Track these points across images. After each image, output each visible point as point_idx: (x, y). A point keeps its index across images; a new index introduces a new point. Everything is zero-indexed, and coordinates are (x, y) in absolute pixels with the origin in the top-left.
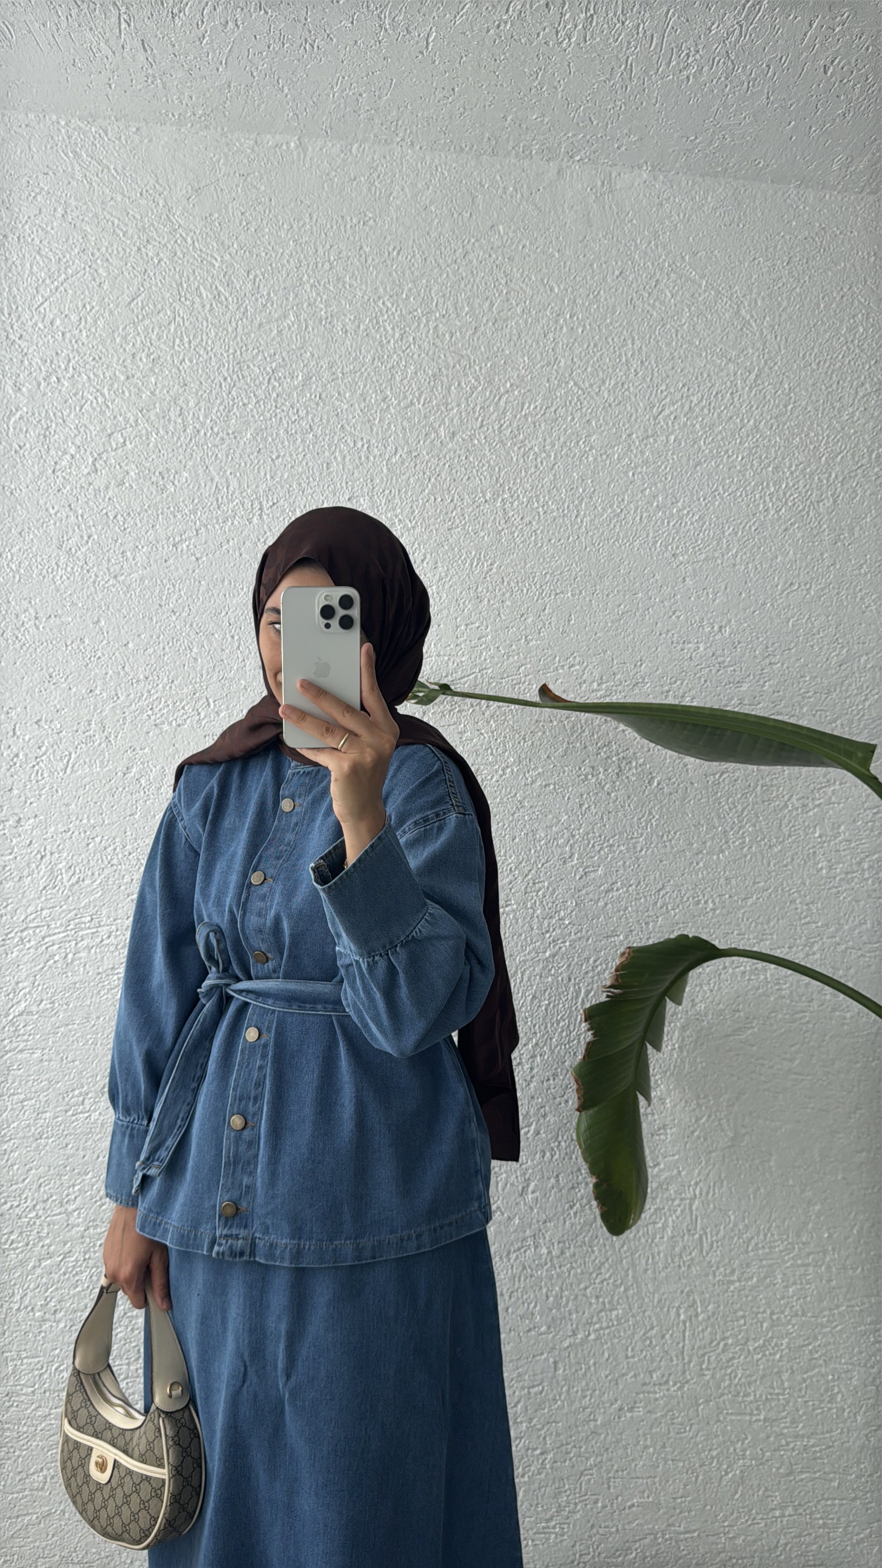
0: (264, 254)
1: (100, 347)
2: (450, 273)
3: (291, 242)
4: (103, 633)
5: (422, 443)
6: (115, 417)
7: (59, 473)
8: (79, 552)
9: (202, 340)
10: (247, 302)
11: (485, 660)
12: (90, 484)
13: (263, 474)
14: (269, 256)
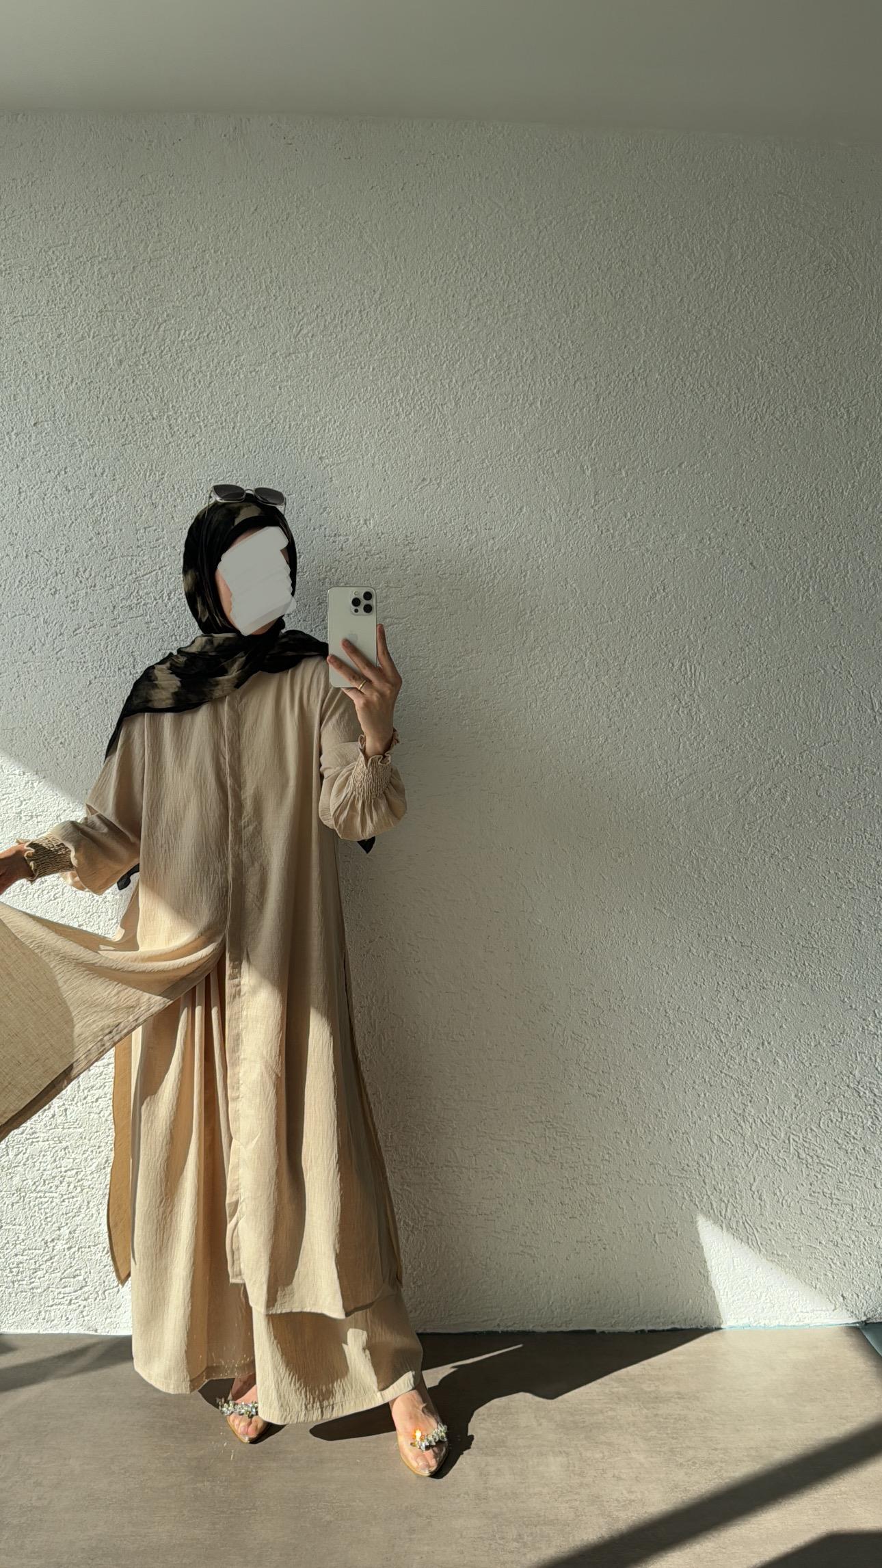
5: (94, 371)
11: (164, 558)
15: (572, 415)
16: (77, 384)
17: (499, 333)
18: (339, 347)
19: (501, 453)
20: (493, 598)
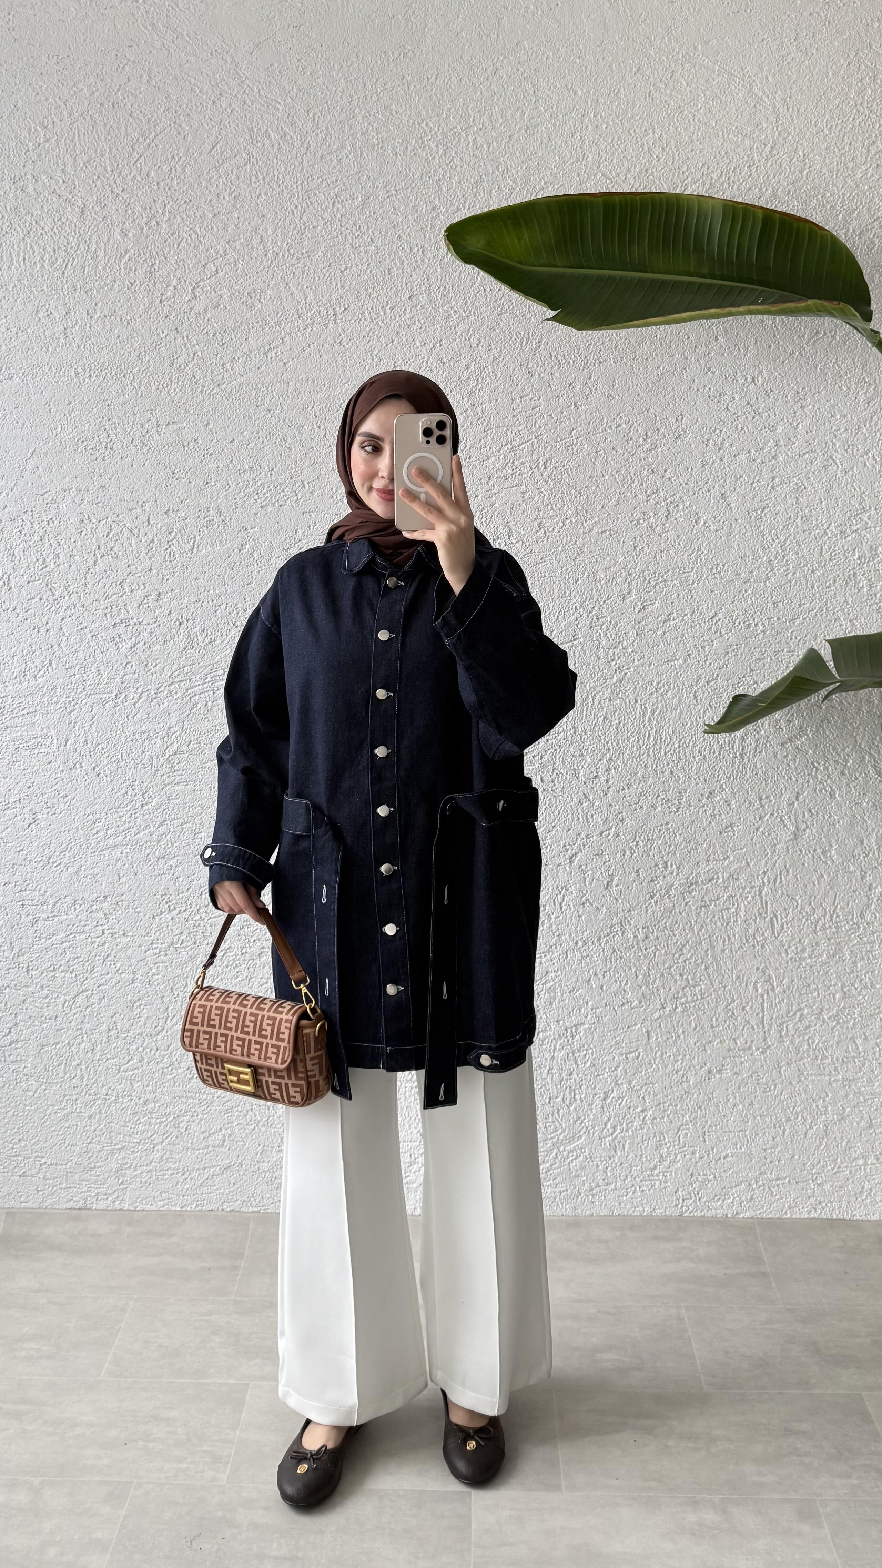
0: (320, 93)
1: (190, 191)
2: (484, 89)
3: (342, 81)
4: (212, 433)
6: (207, 250)
7: (165, 303)
8: (187, 368)
9: (274, 176)
10: (309, 138)
12: (191, 309)
13: (334, 284)
14: (324, 95)
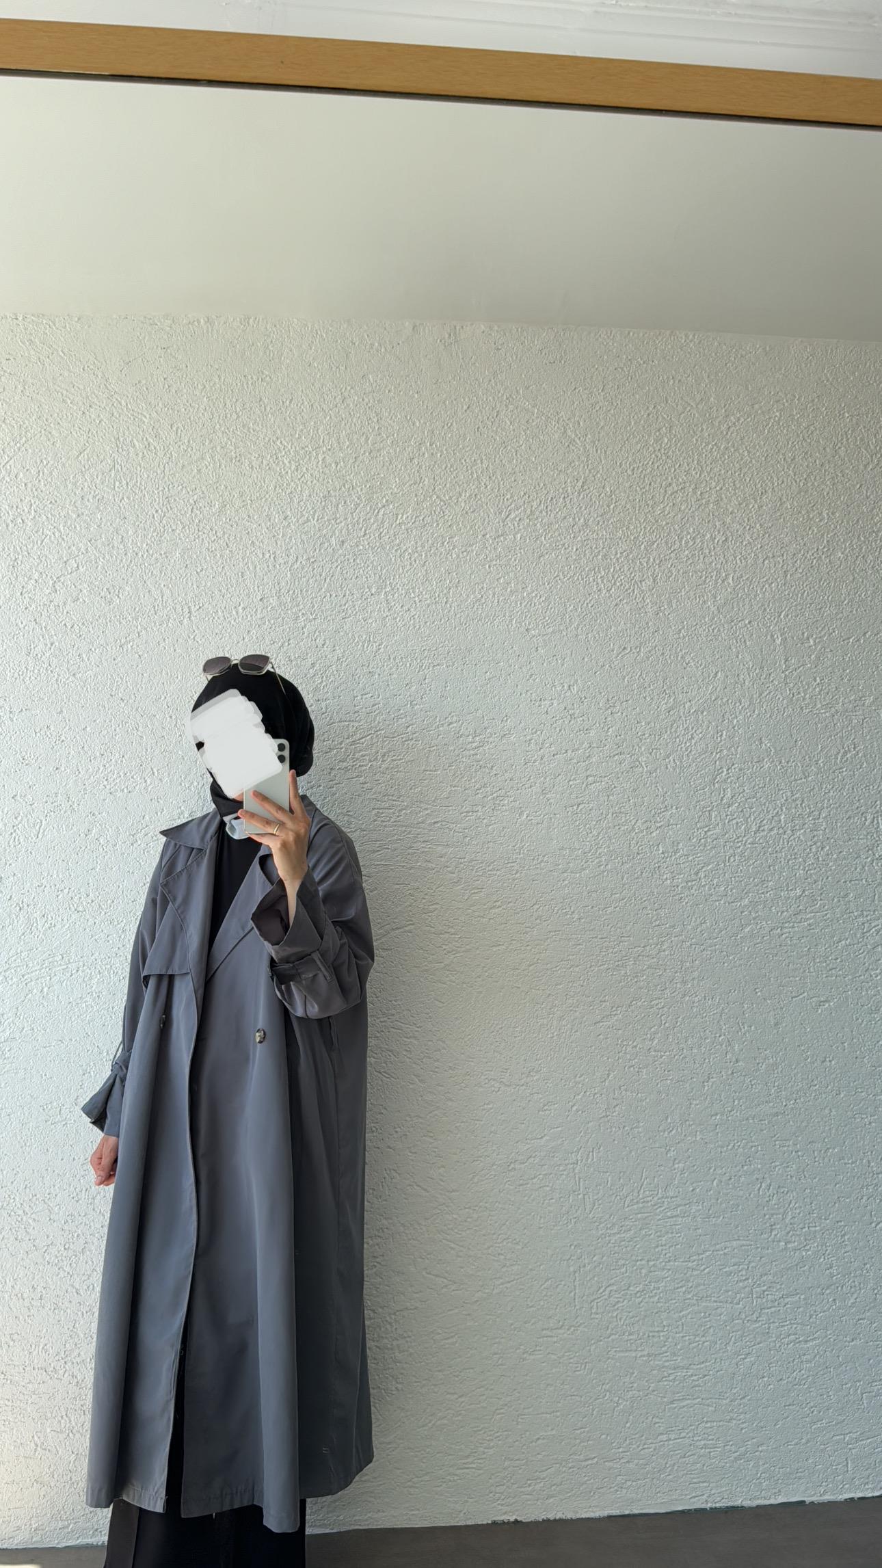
15: (762, 589)
16: (301, 562)
17: (693, 517)
18: (544, 530)
19: (697, 624)
20: (691, 757)
